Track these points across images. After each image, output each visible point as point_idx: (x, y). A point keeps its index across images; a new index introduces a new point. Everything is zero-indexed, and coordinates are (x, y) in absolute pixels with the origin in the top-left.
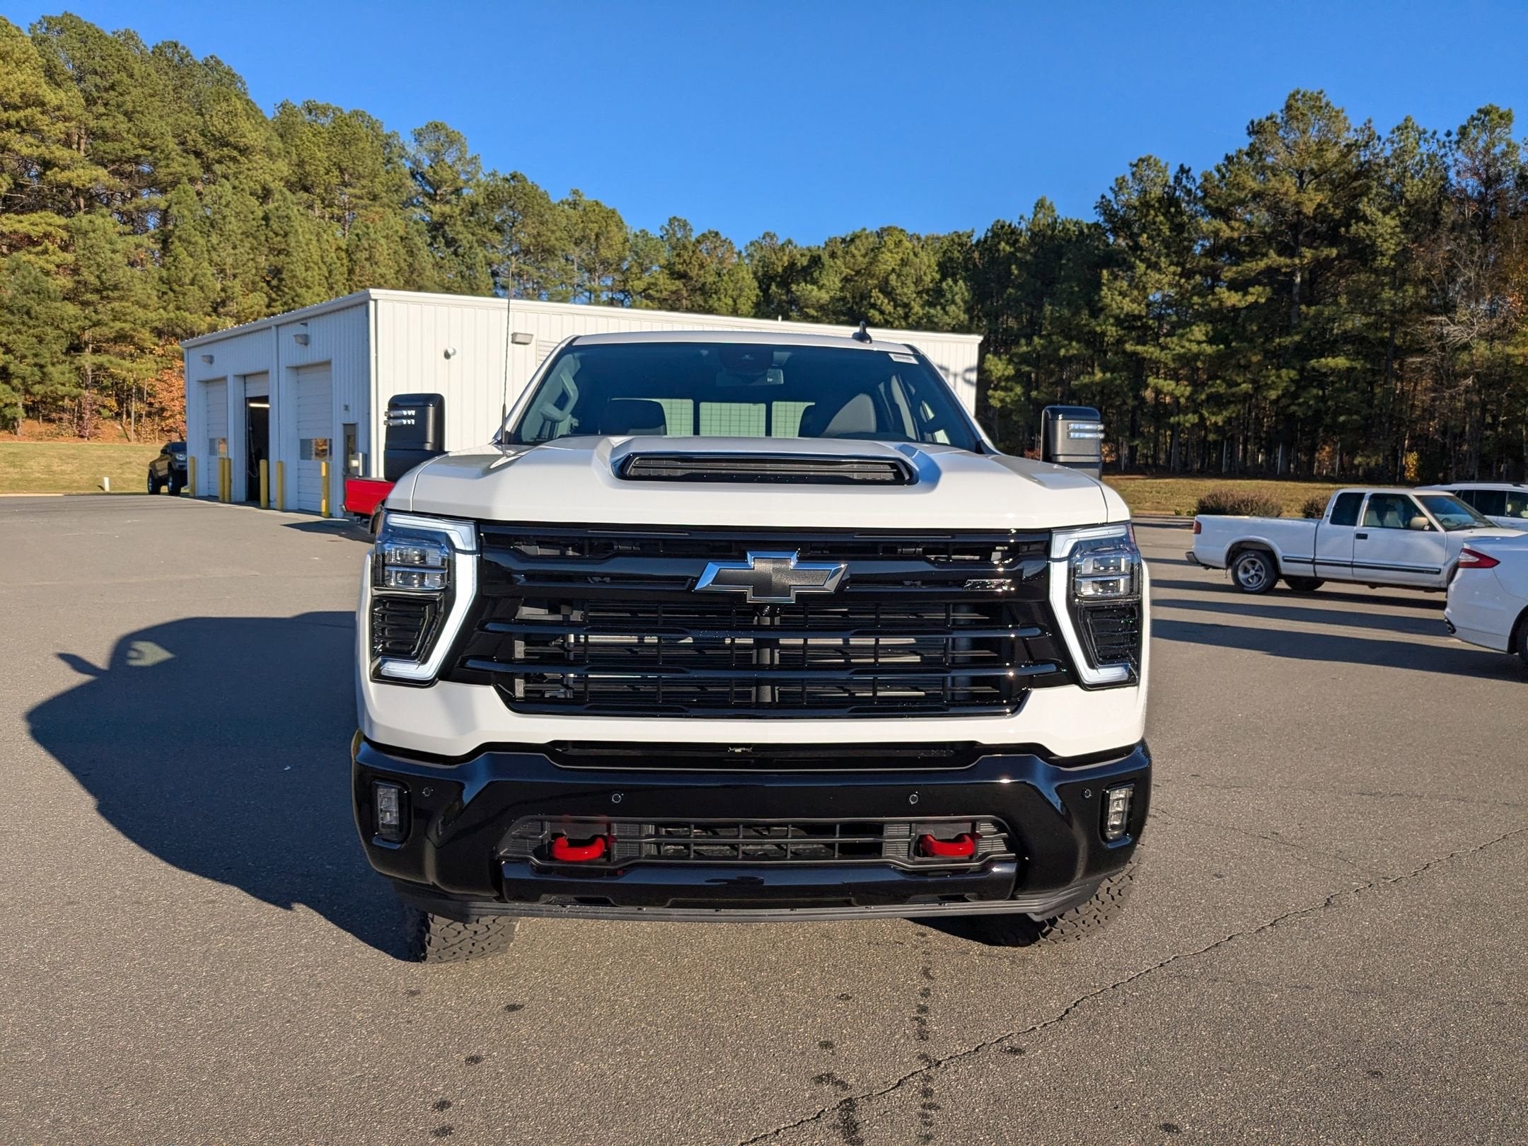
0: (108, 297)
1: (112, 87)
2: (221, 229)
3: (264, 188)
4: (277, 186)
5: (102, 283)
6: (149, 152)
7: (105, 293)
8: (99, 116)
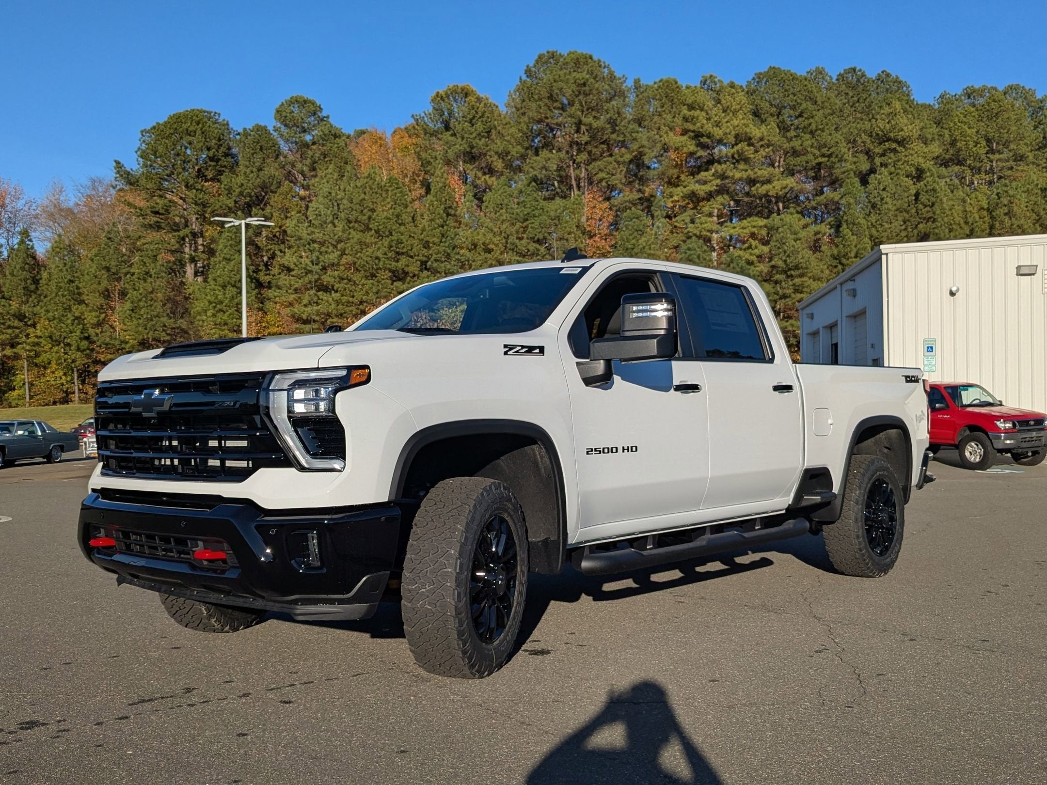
0: (792, 276)
1: (800, 115)
2: (879, 210)
3: (917, 169)
4: (928, 165)
5: (787, 265)
6: (827, 159)
7: (789, 273)
8: (790, 140)
